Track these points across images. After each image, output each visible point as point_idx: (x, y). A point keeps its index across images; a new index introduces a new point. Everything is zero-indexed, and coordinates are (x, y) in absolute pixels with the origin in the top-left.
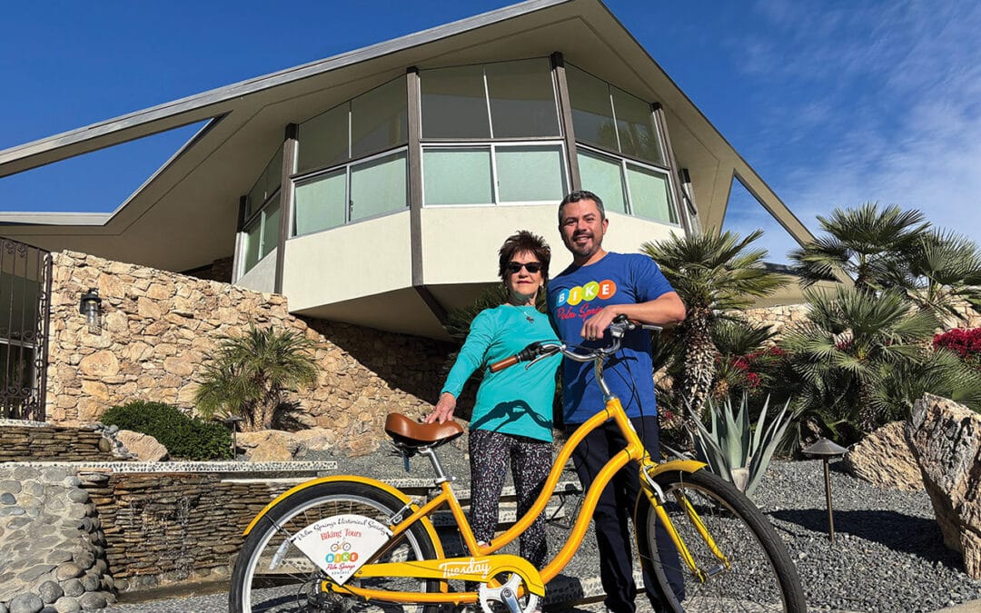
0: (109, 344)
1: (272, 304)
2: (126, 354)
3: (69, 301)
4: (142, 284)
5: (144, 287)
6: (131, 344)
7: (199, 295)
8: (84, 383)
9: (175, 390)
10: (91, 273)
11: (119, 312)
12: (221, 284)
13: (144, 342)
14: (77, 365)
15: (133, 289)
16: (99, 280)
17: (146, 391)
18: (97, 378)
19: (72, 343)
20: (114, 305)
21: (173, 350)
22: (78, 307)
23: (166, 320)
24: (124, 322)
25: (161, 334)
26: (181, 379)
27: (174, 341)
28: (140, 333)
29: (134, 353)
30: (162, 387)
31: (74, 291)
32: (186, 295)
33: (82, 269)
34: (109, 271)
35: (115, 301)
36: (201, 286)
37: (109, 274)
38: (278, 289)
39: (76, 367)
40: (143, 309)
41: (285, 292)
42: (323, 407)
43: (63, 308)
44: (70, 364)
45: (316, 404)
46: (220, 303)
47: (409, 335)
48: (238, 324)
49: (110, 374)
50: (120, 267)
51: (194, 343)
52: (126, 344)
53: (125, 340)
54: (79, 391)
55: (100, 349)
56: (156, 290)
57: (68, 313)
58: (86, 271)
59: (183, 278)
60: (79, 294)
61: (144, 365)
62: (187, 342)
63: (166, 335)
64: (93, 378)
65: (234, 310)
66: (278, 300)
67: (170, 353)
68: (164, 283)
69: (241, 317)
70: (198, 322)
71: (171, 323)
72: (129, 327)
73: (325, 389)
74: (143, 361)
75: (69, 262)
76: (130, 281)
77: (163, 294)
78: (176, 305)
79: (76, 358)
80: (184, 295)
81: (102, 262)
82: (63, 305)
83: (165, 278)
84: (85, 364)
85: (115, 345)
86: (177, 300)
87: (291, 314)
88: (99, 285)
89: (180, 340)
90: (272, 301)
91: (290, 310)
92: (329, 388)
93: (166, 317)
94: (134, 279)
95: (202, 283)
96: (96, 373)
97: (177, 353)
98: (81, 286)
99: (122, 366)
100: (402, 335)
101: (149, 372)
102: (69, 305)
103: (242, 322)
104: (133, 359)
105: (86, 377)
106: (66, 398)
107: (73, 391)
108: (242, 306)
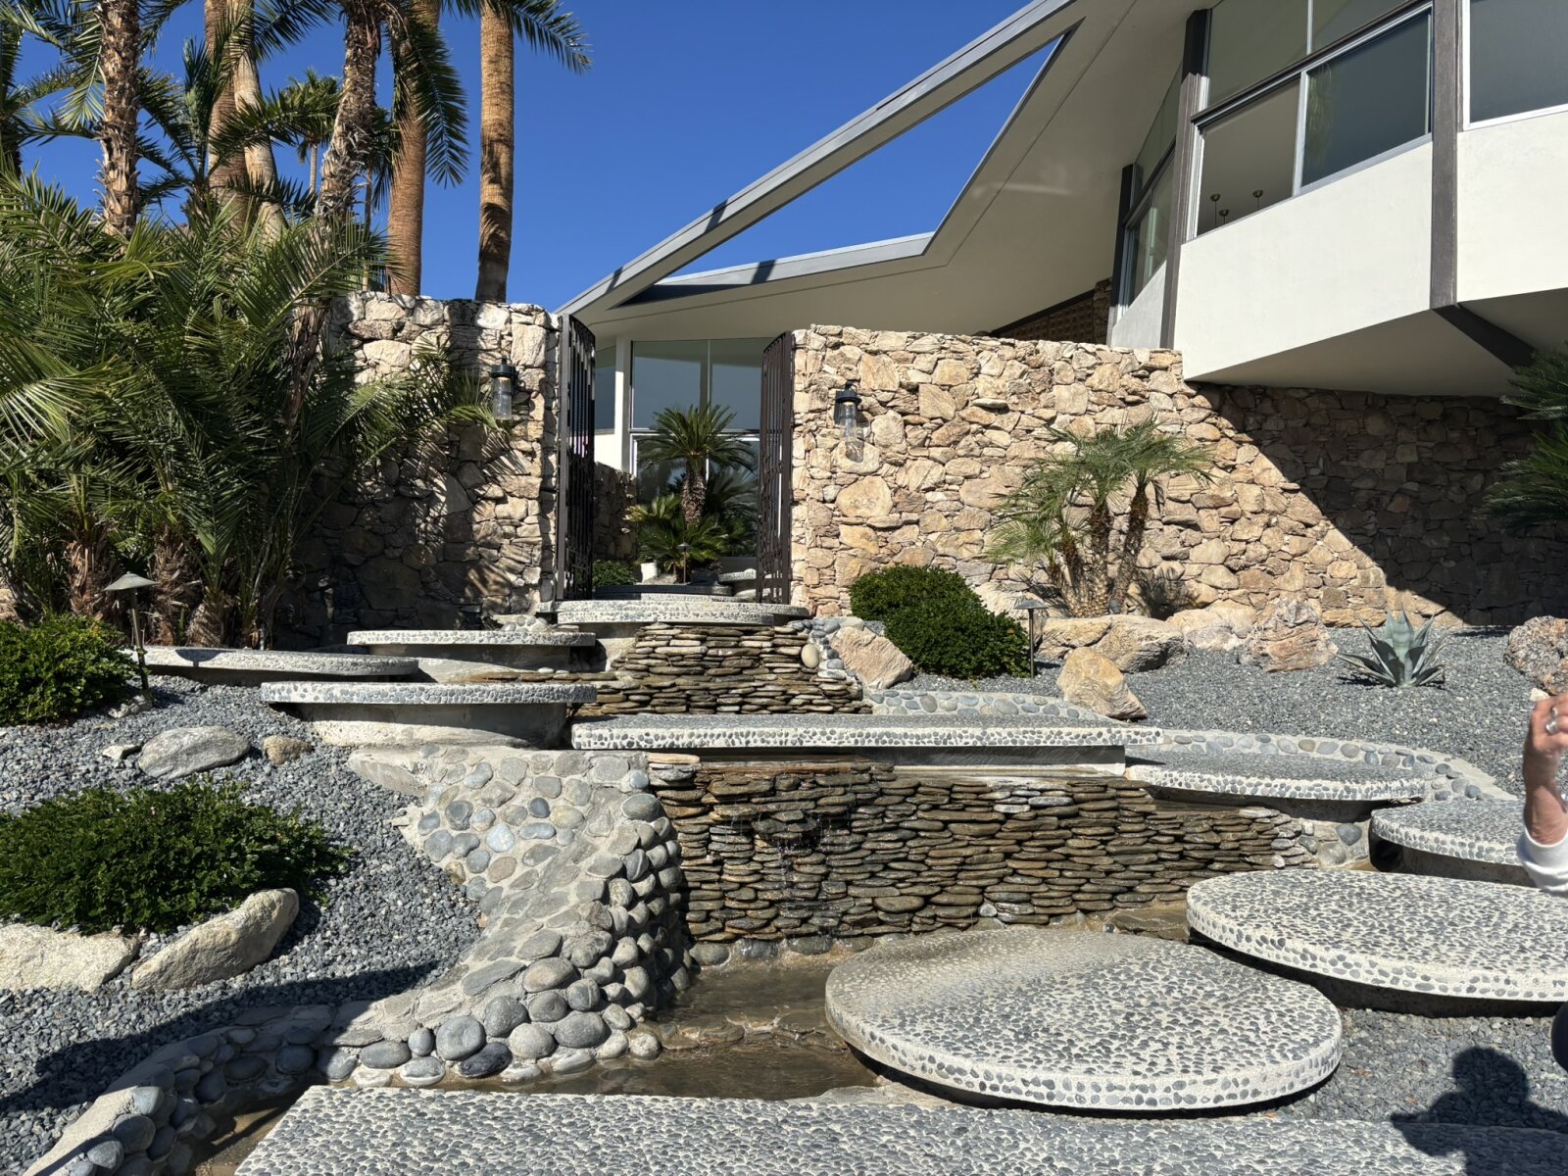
0: (877, 465)
1: (1151, 369)
2: (902, 479)
3: (819, 405)
4: (924, 362)
5: (928, 367)
6: (909, 462)
7: (1018, 368)
8: (843, 529)
9: (978, 534)
10: (849, 355)
11: (891, 413)
12: (1056, 344)
13: (928, 458)
14: (833, 501)
15: (910, 373)
16: (861, 367)
17: (933, 537)
18: (860, 520)
19: (824, 469)
20: (883, 404)
21: (973, 467)
22: (831, 413)
23: (963, 419)
24: (897, 429)
25: (956, 443)
26: (988, 516)
27: (977, 451)
28: (922, 445)
29: (914, 476)
30: (957, 529)
31: (826, 388)
32: (995, 372)
33: (836, 352)
34: (875, 349)
35: (885, 396)
36: (1022, 353)
37: (875, 353)
38: (1167, 339)
39: (831, 506)
40: (929, 404)
41: (1179, 344)
42: (1251, 554)
43: (811, 416)
44: (824, 501)
45: (1237, 547)
46: (1056, 378)
47: (1450, 399)
48: (1088, 411)
49: (880, 515)
50: (892, 340)
51: (1012, 452)
52: (901, 465)
53: (900, 458)
54: (835, 542)
55: (865, 475)
56: (947, 369)
57: (819, 422)
58: (842, 355)
59: (993, 343)
60: (834, 391)
61: (929, 496)
62: (1000, 452)
63: (963, 443)
64: (854, 520)
65: (1081, 387)
66: (1165, 359)
67: (970, 472)
68: (959, 356)
69: (1093, 399)
70: (1016, 416)
71: (971, 423)
72: (906, 436)
73: (1255, 519)
74: (927, 490)
75: (817, 342)
76: (906, 360)
77: (957, 375)
78: (980, 391)
79: (831, 492)
80: (993, 372)
81: (864, 335)
82: (812, 411)
83: (961, 347)
84: (844, 500)
85: (886, 466)
86: (981, 384)
87: (1189, 383)
88: (861, 375)
89: (985, 450)
90: (1153, 363)
91: (1187, 376)
92: (1265, 518)
93: (963, 413)
94: (912, 356)
95: (1023, 346)
96: (859, 512)
97: (981, 472)
98: (836, 378)
99: (896, 499)
100: (1433, 399)
101: (938, 506)
102: (819, 411)
103: (1096, 408)
104: (912, 489)
105: (844, 519)
106: (819, 552)
107: (829, 542)
108: (1094, 381)
